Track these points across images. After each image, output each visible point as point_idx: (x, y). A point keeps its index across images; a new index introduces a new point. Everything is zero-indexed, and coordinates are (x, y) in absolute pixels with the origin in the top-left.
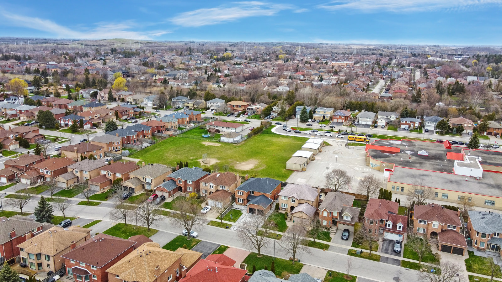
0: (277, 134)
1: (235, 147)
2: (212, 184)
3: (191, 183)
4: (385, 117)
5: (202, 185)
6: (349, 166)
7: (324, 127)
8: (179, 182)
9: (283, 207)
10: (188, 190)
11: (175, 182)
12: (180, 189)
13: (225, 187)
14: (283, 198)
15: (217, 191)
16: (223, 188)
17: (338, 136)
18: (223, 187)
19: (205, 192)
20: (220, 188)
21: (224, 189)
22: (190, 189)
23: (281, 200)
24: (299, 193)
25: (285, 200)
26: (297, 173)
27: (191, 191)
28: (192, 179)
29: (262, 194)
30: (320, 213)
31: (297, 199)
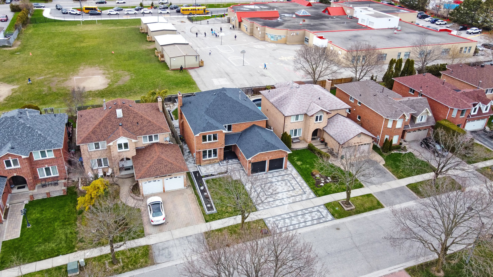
2: (122, 140)
5: (87, 149)
8: (9, 165)
9: (293, 137)
12: (18, 182)
13: (156, 136)
14: (293, 119)
16: (151, 140)
18: (150, 137)
19: (100, 165)
20: (144, 142)
21: (154, 141)
22: (48, 173)
23: (291, 124)
24: (317, 100)
25: (297, 122)
26: (196, 71)
27: (52, 175)
28: (49, 145)
29: (252, 124)
30: (386, 124)
31: (328, 113)
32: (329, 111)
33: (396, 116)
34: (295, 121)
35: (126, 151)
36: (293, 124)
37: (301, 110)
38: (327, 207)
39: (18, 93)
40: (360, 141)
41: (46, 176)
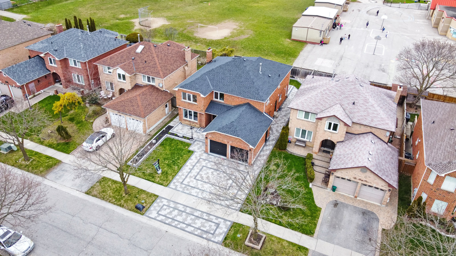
2: (122, 72)
8: (51, 62)
9: (300, 138)
11: (41, 62)
12: (55, 78)
13: (153, 79)
14: (301, 115)
15: (136, 87)
16: (149, 81)
18: (149, 78)
20: (142, 80)
21: (151, 83)
22: (79, 80)
23: (297, 120)
24: (348, 104)
25: (306, 121)
26: (313, 47)
27: (81, 83)
28: (79, 57)
29: (247, 102)
30: (427, 176)
31: (346, 124)
32: (349, 123)
33: (444, 168)
34: (303, 119)
35: (123, 83)
36: (300, 121)
37: (314, 108)
38: (231, 227)
40: (365, 179)
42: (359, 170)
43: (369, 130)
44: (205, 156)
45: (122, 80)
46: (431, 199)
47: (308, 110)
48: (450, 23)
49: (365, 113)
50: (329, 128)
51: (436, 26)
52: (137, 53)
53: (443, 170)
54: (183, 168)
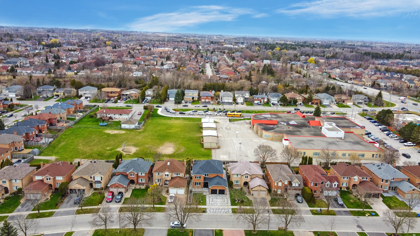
0: (166, 117)
1: (140, 133)
2: (167, 173)
3: (143, 175)
4: (241, 95)
5: (156, 175)
6: (249, 139)
7: (199, 107)
8: (131, 175)
9: (236, 184)
10: (140, 181)
11: (126, 176)
12: (132, 182)
13: (179, 174)
15: (172, 178)
16: (177, 175)
17: (217, 114)
19: (158, 181)
20: (175, 175)
22: (142, 181)
23: (234, 178)
24: (249, 169)
25: (238, 177)
26: (215, 151)
27: (143, 182)
28: (144, 171)
29: (217, 175)
30: (275, 184)
31: (250, 175)
32: (251, 175)
34: (236, 177)
37: (239, 172)
38: (232, 210)
39: (138, 152)
40: (260, 189)
41: (141, 182)
42: (258, 187)
43: (256, 176)
44: (210, 195)
45: (167, 177)
46: (277, 190)
47: (238, 174)
48: (262, 132)
49: (254, 171)
50: (245, 178)
51: (257, 133)
52: (168, 166)
53: (277, 181)
54: (206, 200)
